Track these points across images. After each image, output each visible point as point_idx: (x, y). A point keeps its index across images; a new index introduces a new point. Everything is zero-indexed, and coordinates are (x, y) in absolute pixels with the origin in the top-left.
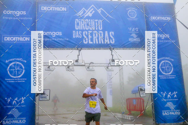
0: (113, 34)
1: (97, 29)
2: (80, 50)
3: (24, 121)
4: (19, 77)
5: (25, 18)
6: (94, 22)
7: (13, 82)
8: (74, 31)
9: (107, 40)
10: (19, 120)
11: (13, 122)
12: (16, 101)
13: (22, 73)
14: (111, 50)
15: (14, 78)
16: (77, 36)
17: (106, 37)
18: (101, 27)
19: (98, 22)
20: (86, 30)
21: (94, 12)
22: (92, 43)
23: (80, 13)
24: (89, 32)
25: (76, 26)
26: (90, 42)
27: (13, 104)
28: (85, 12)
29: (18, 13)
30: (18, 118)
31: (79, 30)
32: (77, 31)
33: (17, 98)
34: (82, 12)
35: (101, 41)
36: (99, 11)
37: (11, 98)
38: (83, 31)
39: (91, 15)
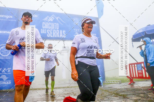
0: (65, 32)
1: (55, 28)
2: (45, 41)
3: (10, 83)
4: (7, 55)
5: (12, 20)
6: (54, 24)
7: (3, 58)
8: (42, 29)
9: (61, 35)
10: (6, 82)
11: (3, 83)
12: (4, 70)
13: (8, 53)
14: (63, 41)
15: (4, 56)
16: (44, 32)
17: (60, 34)
18: (58, 28)
19: (56, 24)
20: (49, 29)
21: (54, 19)
22: (52, 36)
23: (46, 19)
24: (51, 30)
25: (43, 26)
26: (51, 36)
27: (3, 72)
28: (48, 18)
29: (7, 17)
30: (6, 80)
31: (45, 29)
32: (44, 30)
33: (5, 69)
34: (47, 19)
35: (58, 36)
36: (57, 18)
37: (1, 68)
38: (47, 29)
39: (52, 20)
